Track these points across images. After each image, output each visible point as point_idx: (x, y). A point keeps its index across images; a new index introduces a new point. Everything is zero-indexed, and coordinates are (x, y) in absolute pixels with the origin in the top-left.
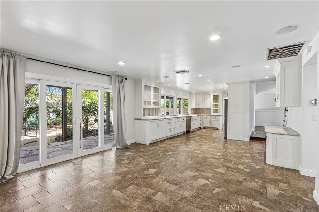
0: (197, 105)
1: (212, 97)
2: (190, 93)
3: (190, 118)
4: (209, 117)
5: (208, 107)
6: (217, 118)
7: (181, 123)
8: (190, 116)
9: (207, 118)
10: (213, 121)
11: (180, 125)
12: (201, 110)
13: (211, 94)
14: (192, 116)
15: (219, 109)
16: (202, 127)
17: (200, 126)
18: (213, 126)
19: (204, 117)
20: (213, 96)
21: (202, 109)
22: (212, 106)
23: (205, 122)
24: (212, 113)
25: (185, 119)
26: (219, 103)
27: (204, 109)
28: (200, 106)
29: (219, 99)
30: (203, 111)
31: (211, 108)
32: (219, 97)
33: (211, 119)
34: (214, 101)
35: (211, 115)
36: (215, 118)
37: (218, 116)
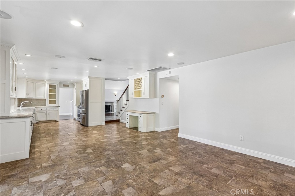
0: (27, 94)
4: (44, 109)
5: (43, 97)
6: (56, 109)
10: (50, 113)
13: (47, 83)
15: (56, 100)
18: (50, 119)
19: (38, 109)
20: (49, 85)
21: (30, 100)
22: (48, 96)
23: (39, 115)
26: (56, 94)
28: (30, 97)
29: (56, 89)
30: (32, 102)
31: (45, 99)
32: (57, 87)
33: (47, 111)
34: (50, 91)
35: (47, 106)
36: (52, 109)
37: (57, 107)
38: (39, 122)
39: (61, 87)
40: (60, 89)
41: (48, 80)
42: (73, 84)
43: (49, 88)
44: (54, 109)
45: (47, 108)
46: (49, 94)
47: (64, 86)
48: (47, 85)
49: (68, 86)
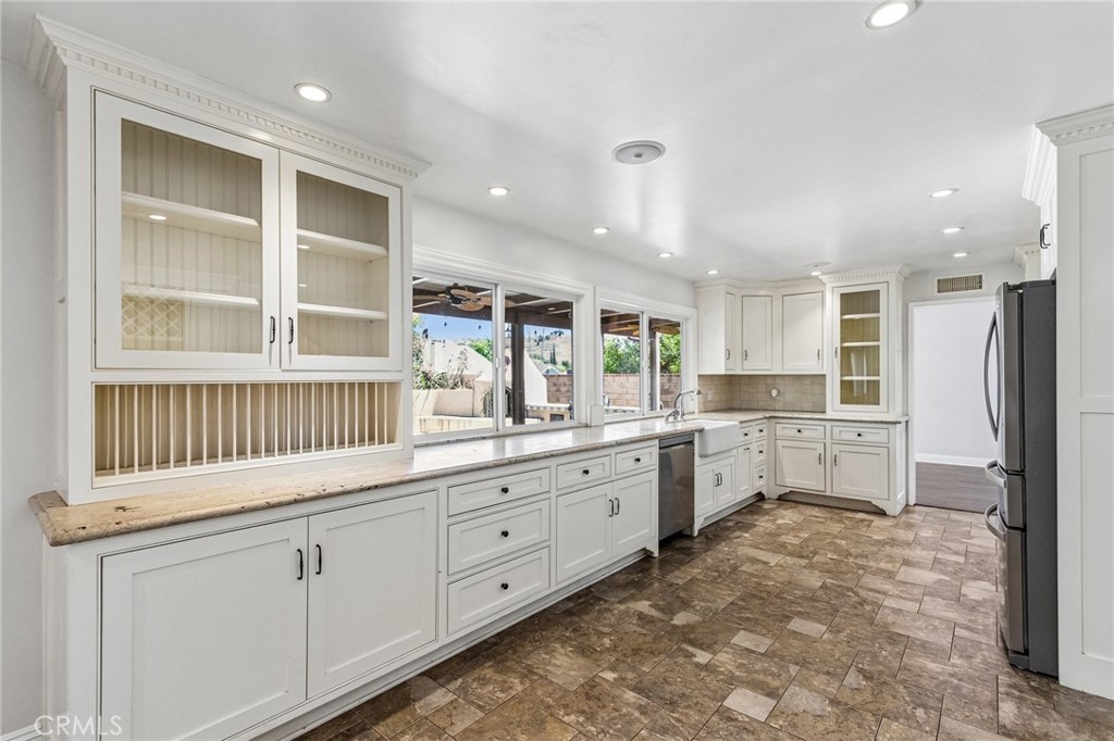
0: (737, 354)
1: (833, 304)
3: (691, 443)
4: (813, 432)
5: (809, 367)
7: (610, 491)
8: (691, 433)
9: (805, 433)
10: (844, 459)
11: (603, 507)
12: (762, 388)
13: (828, 286)
14: (701, 431)
15: (882, 378)
16: (772, 492)
17: (760, 485)
18: (843, 489)
19: (785, 430)
20: (842, 295)
21: (770, 381)
22: (837, 361)
23: (786, 457)
24: (834, 407)
25: (651, 456)
26: (882, 344)
27: (779, 381)
28: (756, 365)
29: (882, 315)
30: (774, 393)
31: (825, 375)
32: (887, 300)
33: (828, 441)
34: (848, 329)
35: (829, 415)
36: (855, 437)
37: (882, 422)
38: (792, 497)
39: (923, 299)
41: (835, 271)
42: (1012, 261)
43: (842, 314)
44: (867, 438)
45: (828, 424)
46: (842, 348)
47: (946, 286)
48: (828, 296)
49: (974, 283)
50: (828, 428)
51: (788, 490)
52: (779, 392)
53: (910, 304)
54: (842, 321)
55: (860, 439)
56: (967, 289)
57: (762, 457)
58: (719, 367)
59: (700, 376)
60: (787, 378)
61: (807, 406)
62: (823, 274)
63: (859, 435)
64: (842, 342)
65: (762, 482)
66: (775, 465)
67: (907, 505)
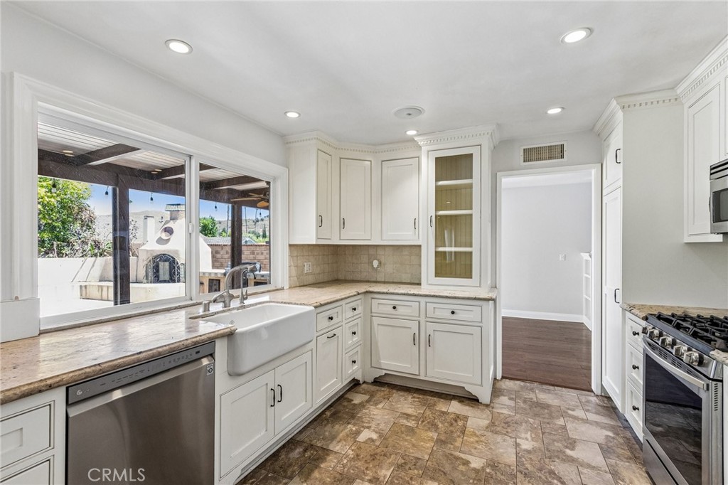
0: (332, 221)
1: (428, 168)
2: (285, 141)
4: (408, 308)
5: (406, 236)
6: (468, 313)
9: (400, 310)
10: (438, 339)
12: (365, 259)
13: (424, 149)
14: (229, 336)
15: (474, 250)
16: (368, 375)
17: (355, 372)
18: (438, 373)
19: (381, 306)
20: (437, 159)
21: (372, 251)
22: (432, 231)
23: (382, 335)
24: (429, 281)
26: (475, 212)
27: (380, 252)
29: (475, 181)
30: (376, 263)
31: (420, 246)
32: (481, 167)
33: (422, 319)
34: (442, 196)
35: (424, 289)
36: (448, 315)
37: (475, 299)
38: (389, 380)
39: (511, 169)
40: (506, 181)
41: (430, 132)
42: (592, 129)
43: (437, 180)
44: (460, 315)
45: (423, 300)
46: (437, 216)
47: (533, 155)
48: (424, 160)
49: (557, 152)
50: (423, 305)
51: (383, 372)
52: (380, 263)
53: (498, 173)
54: (437, 187)
55: (454, 317)
56: (550, 158)
57: (356, 338)
58: (309, 236)
59: (290, 246)
60: (387, 249)
61: (406, 278)
62: (419, 135)
63: (453, 313)
64: (437, 209)
65: (355, 367)
66: (370, 347)
67: (495, 379)
